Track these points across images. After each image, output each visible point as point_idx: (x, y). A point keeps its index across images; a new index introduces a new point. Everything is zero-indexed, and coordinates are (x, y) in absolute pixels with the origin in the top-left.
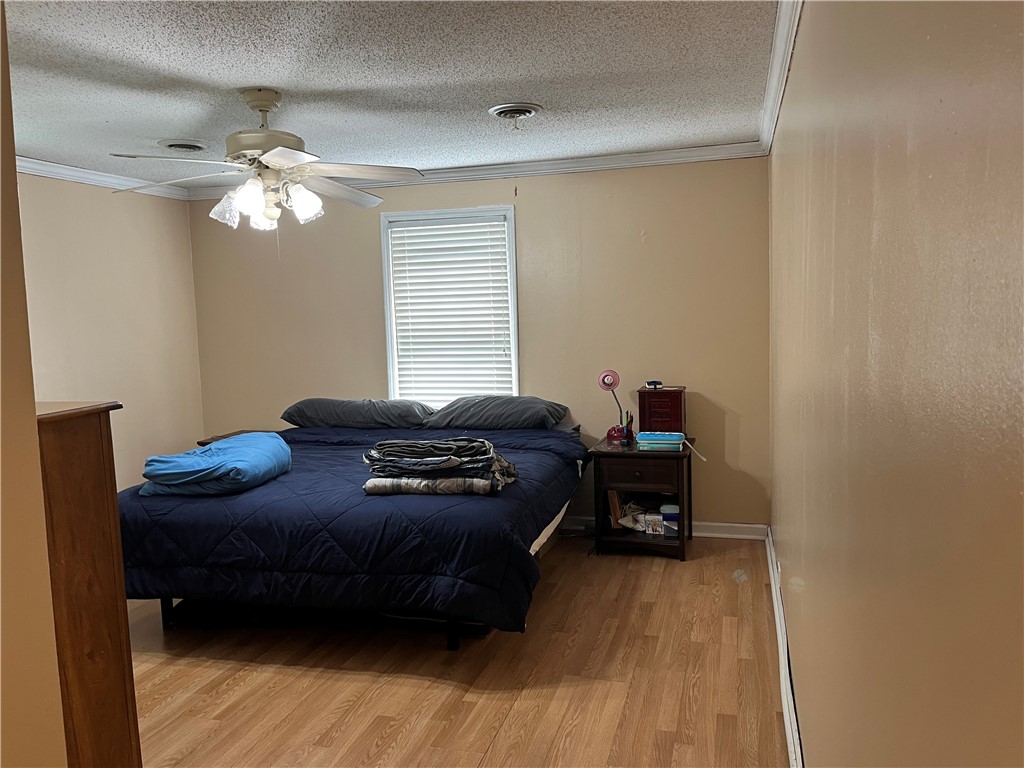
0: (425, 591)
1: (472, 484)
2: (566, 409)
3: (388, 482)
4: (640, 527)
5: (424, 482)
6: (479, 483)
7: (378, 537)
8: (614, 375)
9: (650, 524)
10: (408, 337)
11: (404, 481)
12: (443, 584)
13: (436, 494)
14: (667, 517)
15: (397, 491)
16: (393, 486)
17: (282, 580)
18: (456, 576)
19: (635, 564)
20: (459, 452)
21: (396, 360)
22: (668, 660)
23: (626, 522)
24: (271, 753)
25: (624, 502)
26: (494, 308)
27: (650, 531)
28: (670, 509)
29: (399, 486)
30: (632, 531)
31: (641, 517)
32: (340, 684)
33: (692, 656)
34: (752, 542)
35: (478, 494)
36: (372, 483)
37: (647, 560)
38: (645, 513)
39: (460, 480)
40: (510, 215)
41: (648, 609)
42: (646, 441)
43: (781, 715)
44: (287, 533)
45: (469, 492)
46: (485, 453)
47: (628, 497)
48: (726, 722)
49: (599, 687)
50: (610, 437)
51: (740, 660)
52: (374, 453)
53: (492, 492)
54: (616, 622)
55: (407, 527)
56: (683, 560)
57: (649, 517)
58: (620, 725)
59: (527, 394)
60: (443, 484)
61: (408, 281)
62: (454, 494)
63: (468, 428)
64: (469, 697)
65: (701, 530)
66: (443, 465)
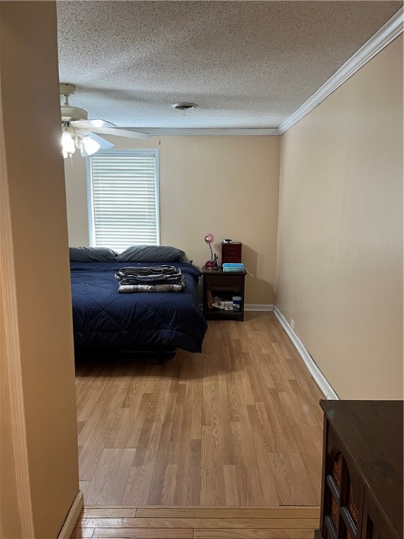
0: (157, 337)
1: (173, 287)
2: (184, 253)
3: (132, 287)
4: (221, 307)
5: (150, 287)
6: (176, 286)
7: (132, 313)
8: (211, 235)
9: (227, 306)
10: (101, 215)
11: (139, 286)
12: (166, 333)
13: (155, 292)
14: (235, 302)
15: (136, 291)
16: (134, 289)
17: (81, 336)
18: (172, 329)
19: (222, 324)
20: (165, 272)
21: (94, 226)
22: (258, 361)
23: (216, 305)
24: (103, 413)
25: (214, 296)
26: (148, 202)
27: (226, 309)
28: (236, 298)
29: (137, 289)
30: (218, 309)
31: (222, 303)
32: (116, 382)
33: (267, 359)
34: (268, 312)
35: (175, 292)
36: (122, 287)
37: (227, 322)
38: (223, 300)
39: (167, 285)
40: (157, 154)
41: (238, 342)
42: (228, 268)
43: (312, 378)
44: (83, 313)
45: (172, 291)
46: (176, 273)
47: (215, 294)
48: (293, 382)
49: (236, 375)
50: (207, 265)
51: (287, 360)
52: (120, 273)
53: (182, 291)
54: (228, 349)
55: (146, 308)
56: (242, 321)
57: (226, 303)
58: (252, 388)
59: (164, 245)
60: (159, 287)
61: (101, 185)
62: (164, 292)
63: (140, 262)
64: (181, 383)
65: (247, 308)
66: (160, 279)
